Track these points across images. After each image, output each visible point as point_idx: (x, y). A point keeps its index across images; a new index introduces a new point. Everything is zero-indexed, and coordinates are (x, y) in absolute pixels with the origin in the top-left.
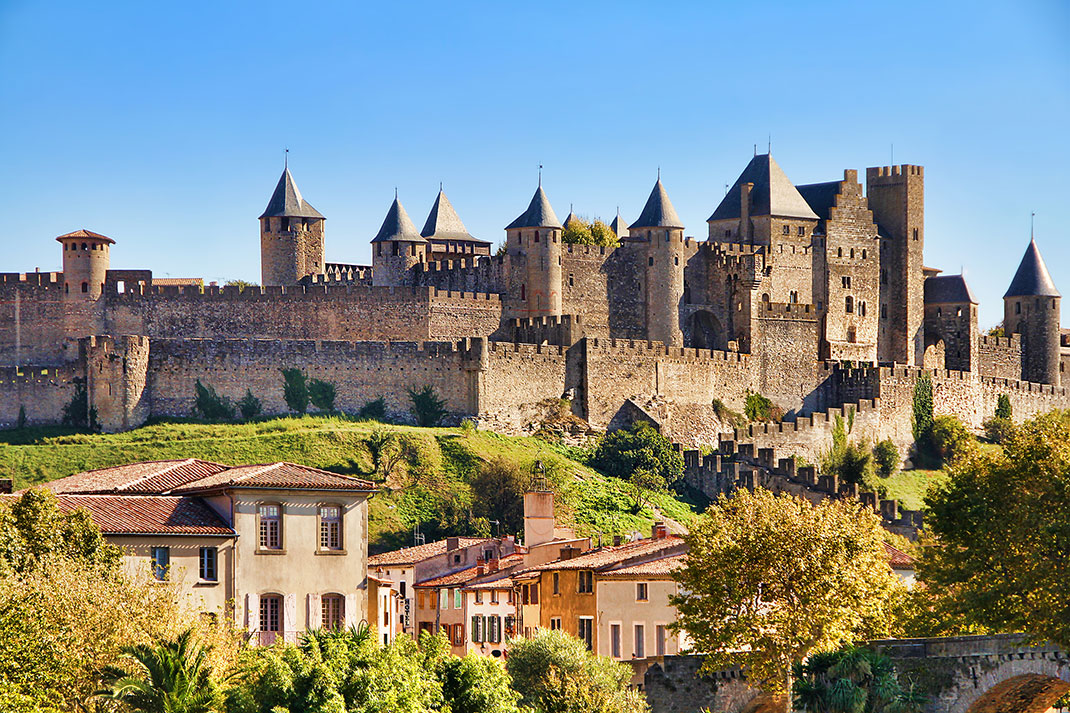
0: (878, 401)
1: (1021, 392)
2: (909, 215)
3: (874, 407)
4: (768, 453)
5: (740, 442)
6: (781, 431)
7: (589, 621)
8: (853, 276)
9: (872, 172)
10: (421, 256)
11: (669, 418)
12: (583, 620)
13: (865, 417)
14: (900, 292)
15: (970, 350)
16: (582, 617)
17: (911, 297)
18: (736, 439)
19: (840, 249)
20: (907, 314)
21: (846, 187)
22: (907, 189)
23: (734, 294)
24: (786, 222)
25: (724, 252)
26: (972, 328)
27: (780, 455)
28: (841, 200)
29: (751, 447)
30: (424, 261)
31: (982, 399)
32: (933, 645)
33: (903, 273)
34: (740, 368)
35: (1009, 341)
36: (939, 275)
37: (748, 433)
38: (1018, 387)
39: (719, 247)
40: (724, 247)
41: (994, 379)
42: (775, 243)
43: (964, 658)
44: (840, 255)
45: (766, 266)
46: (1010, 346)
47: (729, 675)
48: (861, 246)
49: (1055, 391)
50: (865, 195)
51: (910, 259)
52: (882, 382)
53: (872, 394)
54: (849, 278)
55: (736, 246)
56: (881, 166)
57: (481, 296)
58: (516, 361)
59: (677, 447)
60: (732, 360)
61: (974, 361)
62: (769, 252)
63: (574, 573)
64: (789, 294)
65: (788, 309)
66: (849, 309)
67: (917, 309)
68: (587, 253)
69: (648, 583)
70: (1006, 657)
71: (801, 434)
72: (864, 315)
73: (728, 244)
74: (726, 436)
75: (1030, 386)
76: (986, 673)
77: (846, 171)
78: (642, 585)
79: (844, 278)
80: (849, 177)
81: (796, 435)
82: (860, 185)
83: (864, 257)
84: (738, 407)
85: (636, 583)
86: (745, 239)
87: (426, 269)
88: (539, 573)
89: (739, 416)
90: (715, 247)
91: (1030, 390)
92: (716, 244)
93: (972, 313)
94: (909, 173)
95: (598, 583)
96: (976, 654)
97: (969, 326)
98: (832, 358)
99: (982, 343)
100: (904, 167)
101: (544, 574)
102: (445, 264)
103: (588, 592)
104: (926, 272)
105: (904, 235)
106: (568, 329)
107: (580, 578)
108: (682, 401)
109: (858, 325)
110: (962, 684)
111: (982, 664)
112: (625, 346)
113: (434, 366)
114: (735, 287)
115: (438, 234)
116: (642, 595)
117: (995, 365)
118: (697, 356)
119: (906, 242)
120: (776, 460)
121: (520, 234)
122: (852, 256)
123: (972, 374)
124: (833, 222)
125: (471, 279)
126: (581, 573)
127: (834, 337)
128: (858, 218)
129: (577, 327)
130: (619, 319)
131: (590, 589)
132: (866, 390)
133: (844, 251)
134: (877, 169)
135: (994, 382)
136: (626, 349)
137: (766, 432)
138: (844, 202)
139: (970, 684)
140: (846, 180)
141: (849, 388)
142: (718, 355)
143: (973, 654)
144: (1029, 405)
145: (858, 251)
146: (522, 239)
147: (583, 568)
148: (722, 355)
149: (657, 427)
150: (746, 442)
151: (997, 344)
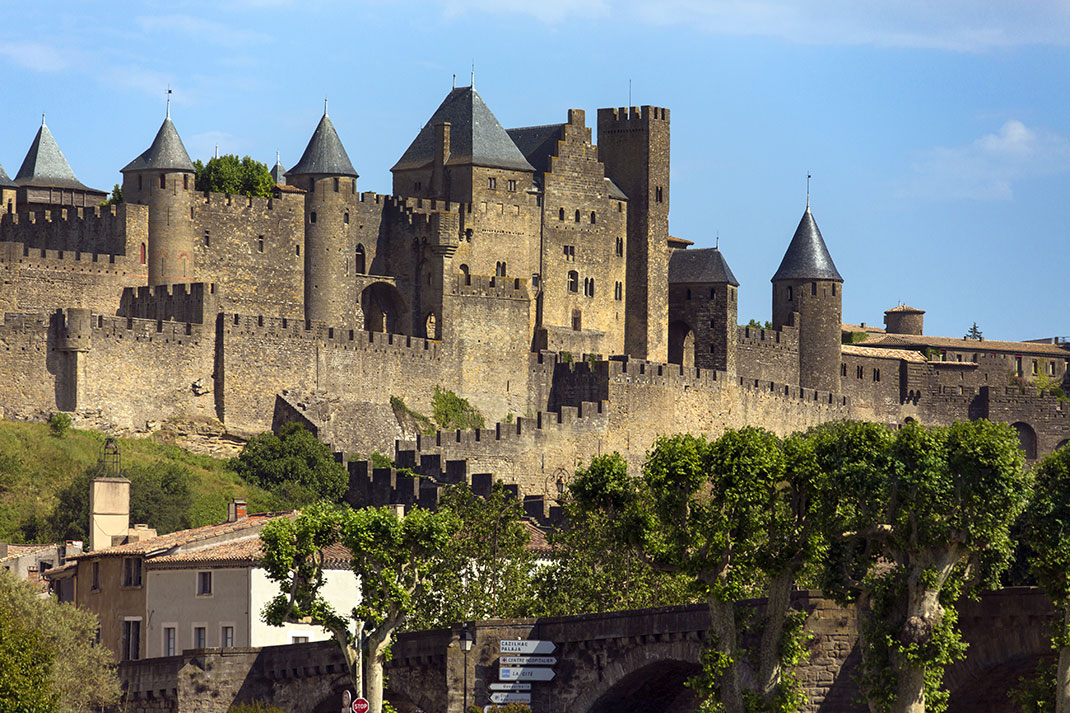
0: (606, 404)
1: (790, 399)
2: (652, 170)
3: (600, 411)
4: (458, 467)
5: (424, 452)
6: (478, 440)
7: (137, 624)
8: (579, 244)
9: (604, 115)
10: (10, 205)
11: (332, 419)
12: (128, 623)
13: (589, 422)
14: (638, 268)
15: (726, 344)
16: (127, 619)
17: (651, 275)
18: (419, 448)
19: (562, 211)
20: (647, 295)
21: (570, 131)
22: (648, 137)
23: (423, 262)
24: (492, 172)
25: (410, 209)
26: (729, 316)
27: (474, 469)
28: (564, 146)
29: (437, 457)
30: (14, 212)
31: (740, 407)
32: (548, 627)
33: (643, 243)
34: (427, 358)
35: (778, 334)
36: (689, 247)
37: (435, 441)
38: (787, 393)
39: (403, 203)
40: (411, 202)
41: (757, 381)
42: (478, 199)
43: (586, 642)
44: (562, 218)
45: (466, 228)
46: (778, 341)
47: (289, 673)
48: (587, 207)
49: (833, 398)
50: (594, 142)
51: (651, 225)
52: (611, 381)
53: (599, 394)
54: (572, 248)
55: (427, 202)
56: (616, 108)
57: (86, 257)
58: (128, 342)
59: (339, 457)
60: (417, 347)
61: (731, 357)
62: (470, 211)
63: (118, 562)
64: (495, 265)
65: (492, 284)
66: (573, 287)
67: (659, 290)
68: (229, 204)
69: (213, 571)
70: (638, 640)
71: (504, 444)
72: (592, 294)
73: (416, 199)
74: (406, 444)
75: (802, 391)
76: (613, 661)
77: (570, 111)
78: (204, 574)
79: (566, 247)
80: (574, 118)
81: (497, 446)
82: (589, 131)
83: (593, 221)
84: (424, 406)
85: (197, 571)
86: (439, 193)
87: (16, 220)
88: (75, 563)
89: (425, 420)
90: (399, 203)
91: (801, 397)
92: (401, 199)
93: (729, 296)
94: (651, 116)
95: (149, 573)
96: (602, 637)
97: (726, 315)
98: (549, 348)
99: (743, 336)
100: (645, 109)
101: (81, 563)
102: (40, 216)
103: (136, 585)
104: (671, 243)
105: (644, 194)
106: (200, 301)
107: (127, 568)
108: (351, 398)
109: (584, 308)
110: (584, 676)
111: (609, 650)
112: (276, 324)
113: (19, 344)
114: (423, 253)
115: (38, 179)
116: (205, 588)
117: (759, 364)
118: (371, 340)
119: (647, 204)
120: (469, 476)
121: (140, 177)
122: (577, 220)
123: (729, 373)
124: (553, 175)
125: (74, 235)
126: (127, 560)
127: (552, 323)
128: (586, 171)
129: (212, 299)
130: (270, 291)
131: (139, 581)
132: (591, 390)
133: (566, 212)
134: (612, 109)
135: (756, 386)
136: (277, 329)
137: (458, 441)
138: (567, 150)
139: (593, 676)
140: (570, 121)
141: (569, 388)
142: (399, 341)
143: (597, 637)
144: (801, 416)
145: (585, 213)
146: (143, 184)
147: (131, 555)
148: (404, 341)
149: (315, 430)
150: (431, 452)
151: (763, 339)
